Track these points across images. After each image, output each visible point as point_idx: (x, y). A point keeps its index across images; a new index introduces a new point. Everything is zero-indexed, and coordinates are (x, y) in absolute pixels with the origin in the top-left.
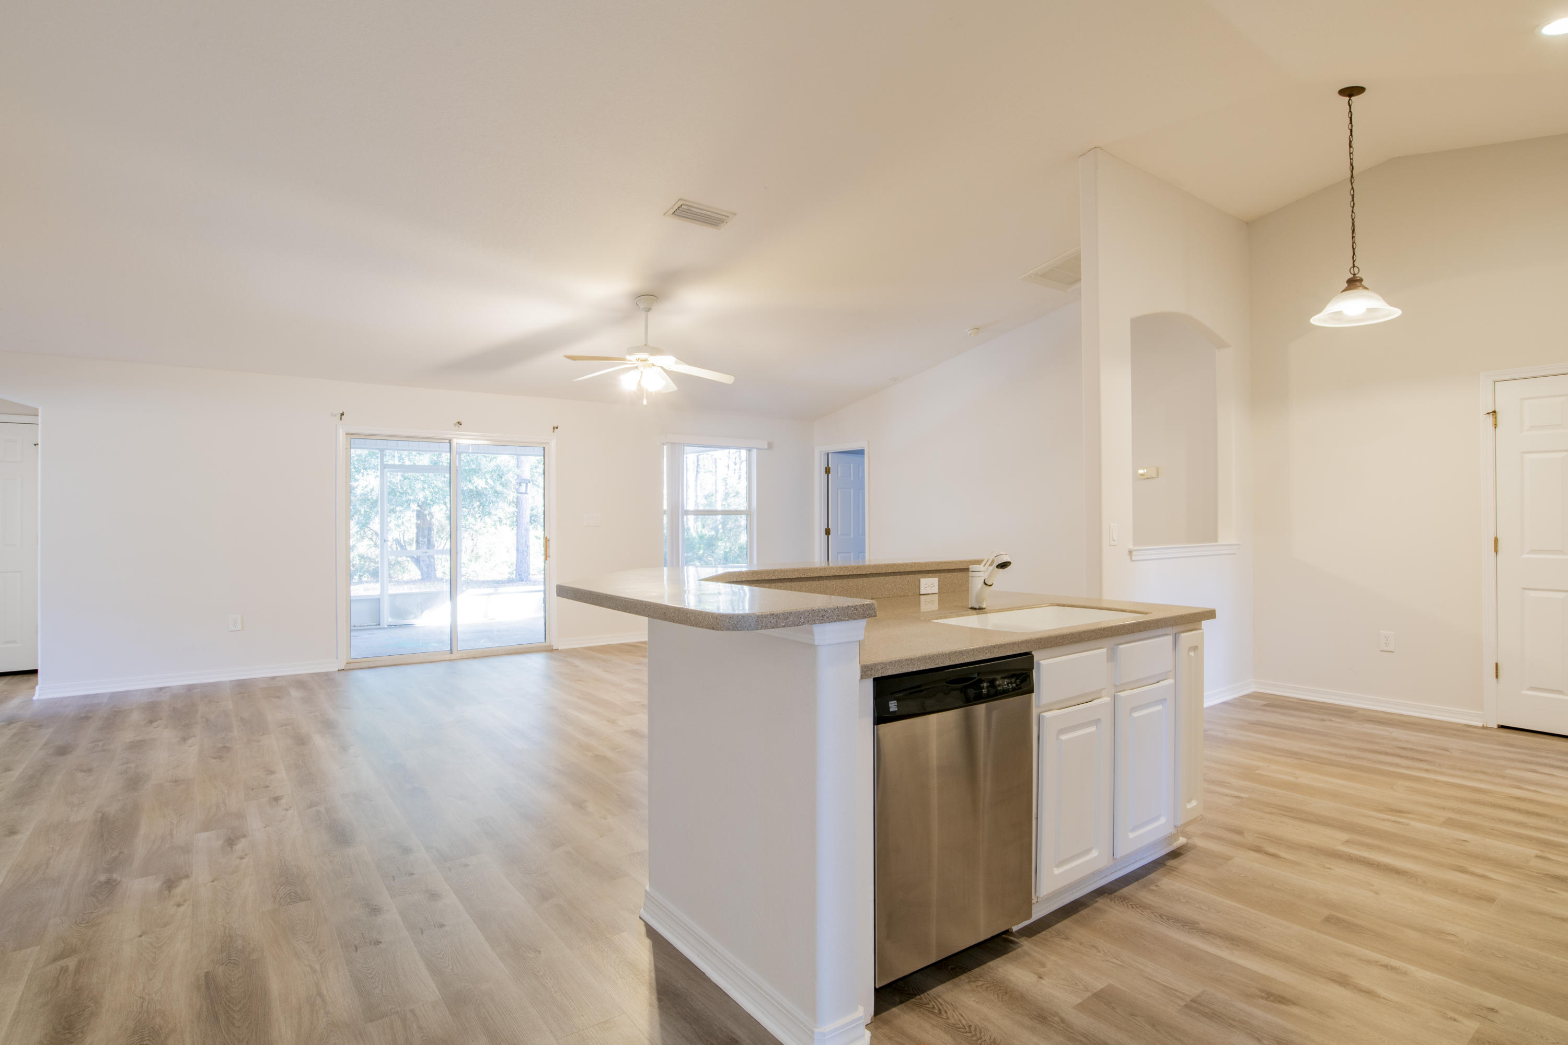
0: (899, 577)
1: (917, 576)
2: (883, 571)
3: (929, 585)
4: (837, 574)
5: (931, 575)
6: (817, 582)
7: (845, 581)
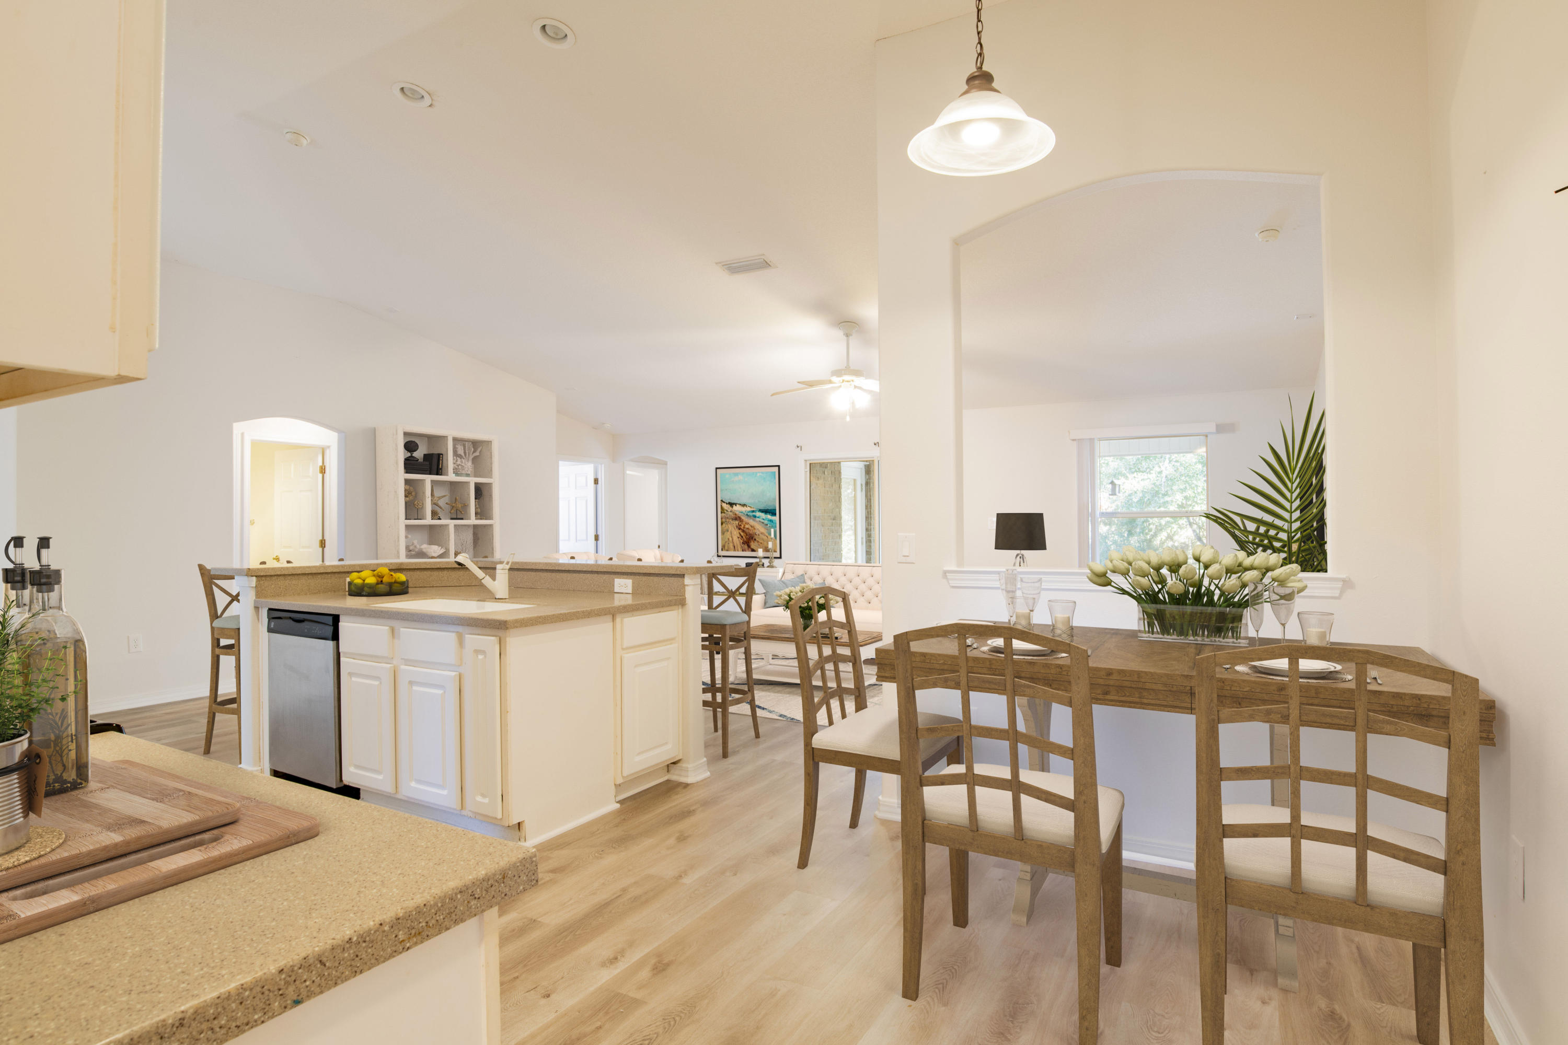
0: (596, 575)
1: (612, 576)
2: (579, 569)
3: (623, 585)
4: (543, 568)
5: (626, 576)
6: (535, 573)
7: (554, 574)
